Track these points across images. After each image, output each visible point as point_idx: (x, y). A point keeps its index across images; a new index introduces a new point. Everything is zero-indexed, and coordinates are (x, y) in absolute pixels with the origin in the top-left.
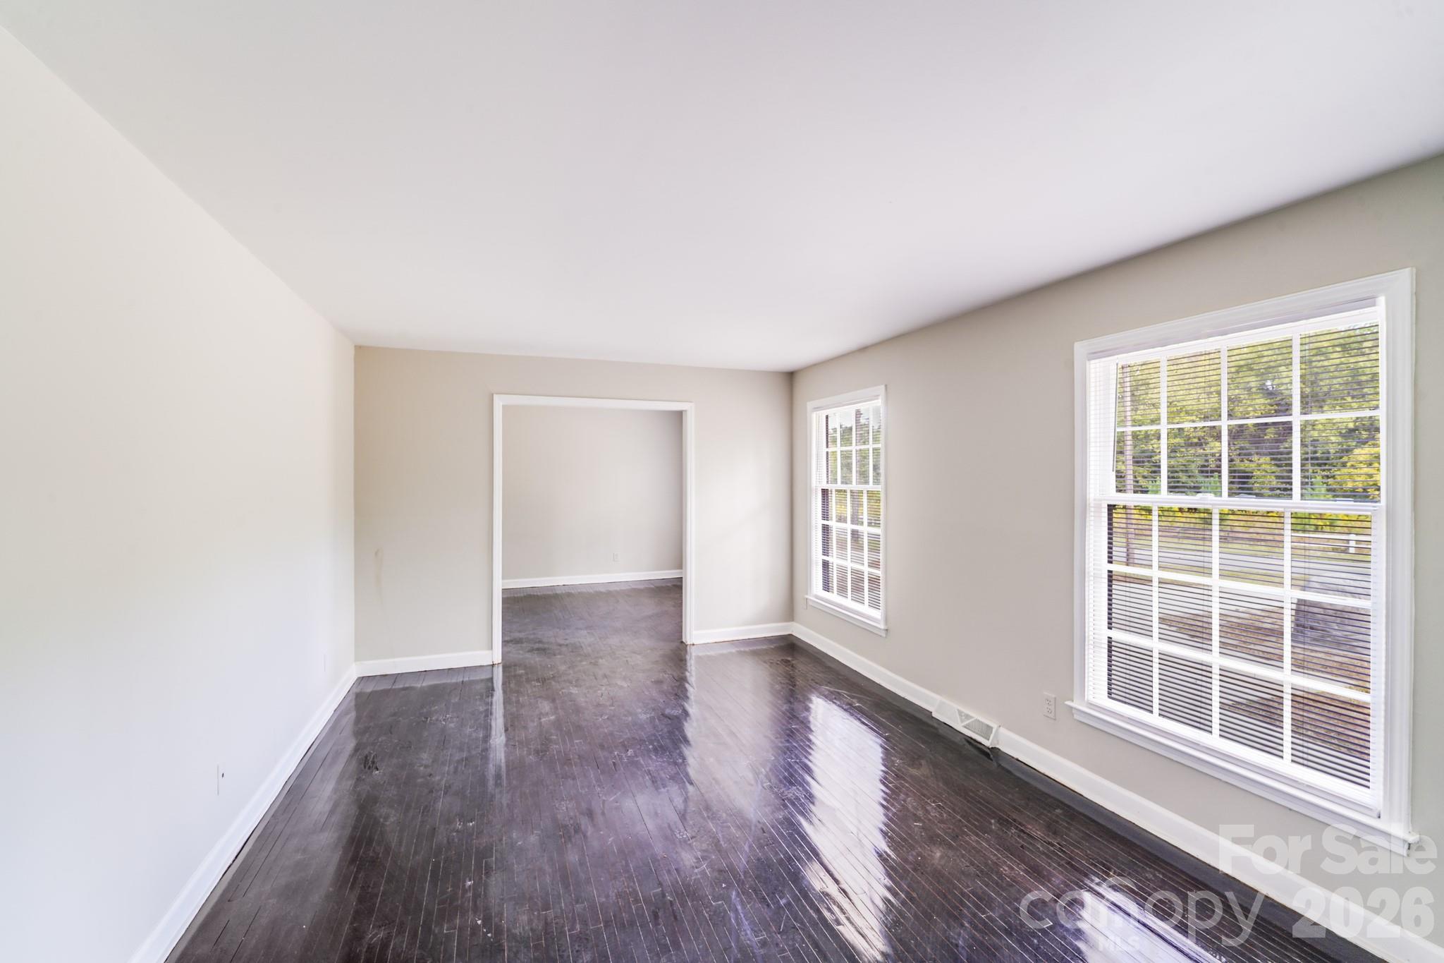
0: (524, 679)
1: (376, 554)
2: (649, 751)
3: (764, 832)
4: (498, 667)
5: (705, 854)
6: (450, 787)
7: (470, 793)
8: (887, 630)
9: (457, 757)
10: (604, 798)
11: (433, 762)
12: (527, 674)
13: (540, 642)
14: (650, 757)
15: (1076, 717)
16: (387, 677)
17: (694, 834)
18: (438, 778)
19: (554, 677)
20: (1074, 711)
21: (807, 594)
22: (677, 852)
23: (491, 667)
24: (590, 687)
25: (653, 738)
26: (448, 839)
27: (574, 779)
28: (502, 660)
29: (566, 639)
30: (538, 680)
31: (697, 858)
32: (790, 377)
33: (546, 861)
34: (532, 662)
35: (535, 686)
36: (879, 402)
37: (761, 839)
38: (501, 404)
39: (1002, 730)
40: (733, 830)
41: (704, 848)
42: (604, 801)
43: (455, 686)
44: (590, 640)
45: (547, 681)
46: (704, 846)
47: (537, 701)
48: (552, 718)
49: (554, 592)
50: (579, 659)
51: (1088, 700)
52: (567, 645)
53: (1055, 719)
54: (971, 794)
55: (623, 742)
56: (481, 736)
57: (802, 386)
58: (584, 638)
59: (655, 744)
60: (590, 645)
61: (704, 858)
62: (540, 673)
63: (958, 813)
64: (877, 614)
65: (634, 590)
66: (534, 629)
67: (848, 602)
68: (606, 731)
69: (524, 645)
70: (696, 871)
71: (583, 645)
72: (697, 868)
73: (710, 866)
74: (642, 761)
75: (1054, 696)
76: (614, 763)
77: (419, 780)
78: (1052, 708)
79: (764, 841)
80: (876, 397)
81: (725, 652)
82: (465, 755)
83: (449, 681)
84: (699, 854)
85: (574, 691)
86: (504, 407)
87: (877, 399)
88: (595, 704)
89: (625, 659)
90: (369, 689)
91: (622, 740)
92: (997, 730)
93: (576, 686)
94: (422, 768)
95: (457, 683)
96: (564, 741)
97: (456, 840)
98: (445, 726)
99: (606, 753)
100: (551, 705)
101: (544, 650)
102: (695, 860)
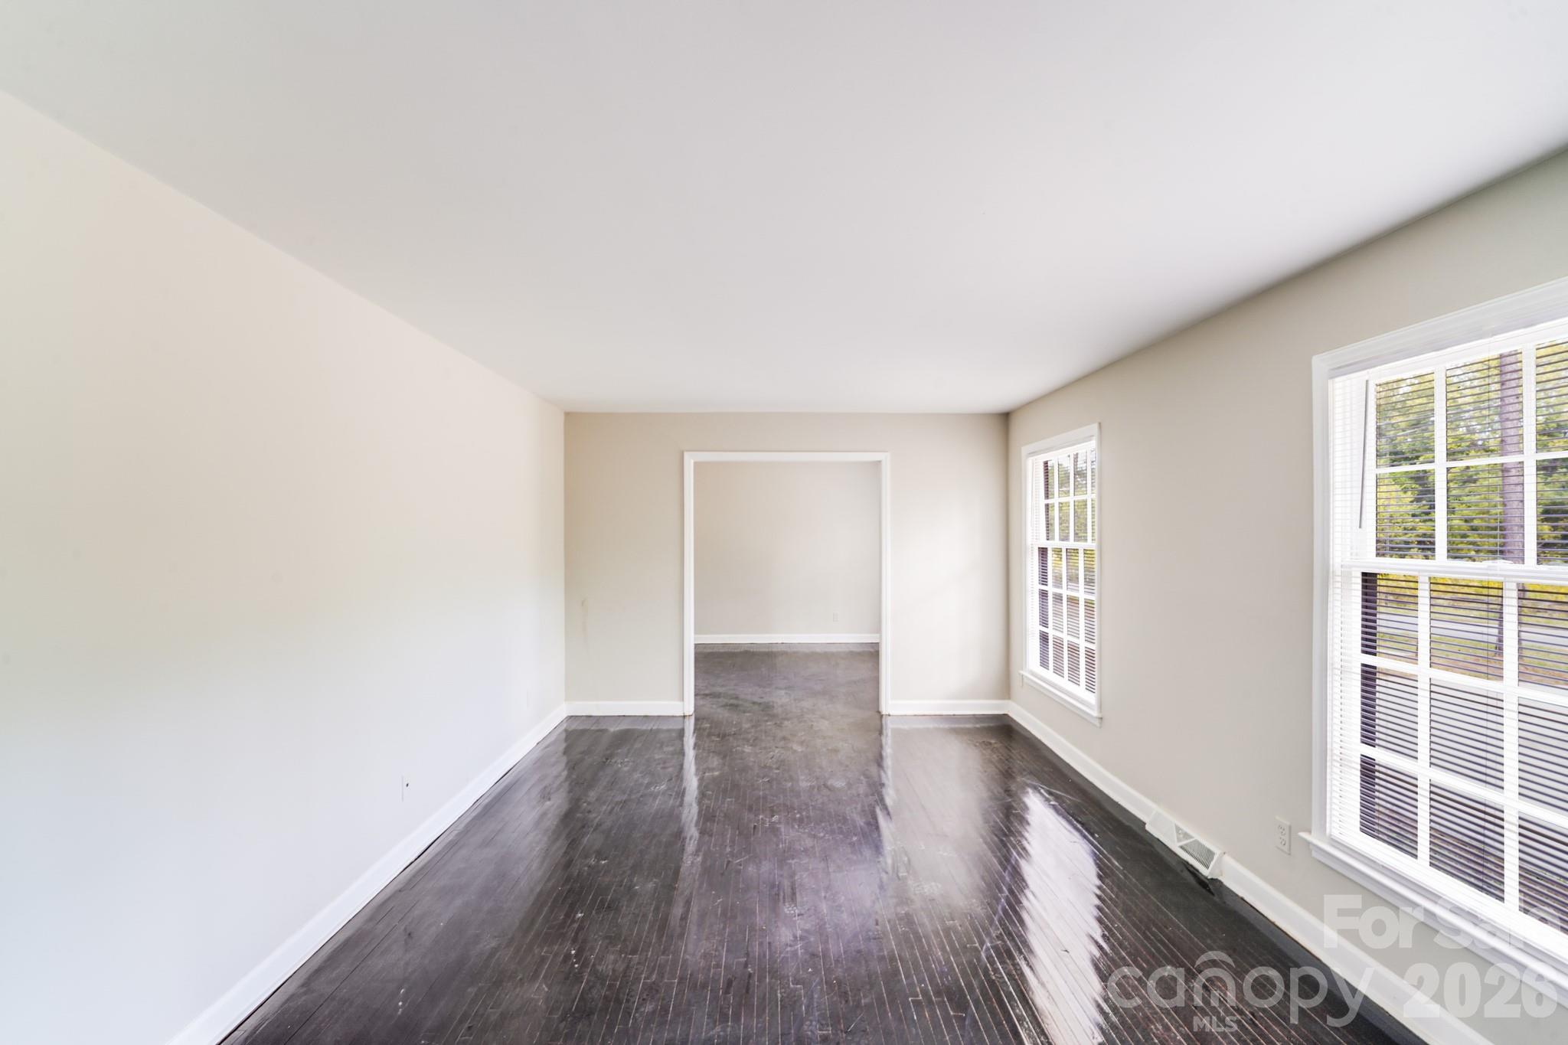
0: (706, 733)
1: (583, 603)
2: (794, 819)
3: (877, 924)
4: (689, 719)
5: (805, 934)
6: (601, 825)
7: (615, 834)
8: (1101, 718)
9: (618, 799)
10: (730, 859)
11: (597, 800)
12: (711, 728)
13: (737, 698)
14: (793, 827)
15: (1314, 854)
16: (591, 718)
17: (803, 912)
18: (594, 815)
19: (734, 734)
20: (1311, 847)
21: (1022, 669)
22: (777, 927)
23: (681, 719)
24: (765, 748)
25: (804, 807)
26: (579, 872)
27: (711, 836)
28: (695, 711)
29: (762, 698)
30: (718, 736)
31: (795, 937)
32: (1005, 418)
33: (652, 909)
34: (721, 716)
35: (713, 741)
36: (1093, 444)
37: (870, 931)
38: (692, 461)
39: (1227, 859)
40: (845, 916)
41: (806, 928)
42: (729, 862)
43: (642, 733)
44: (785, 700)
45: (727, 738)
46: (807, 926)
47: (709, 756)
48: (716, 773)
49: (770, 650)
50: (766, 718)
51: (1331, 835)
52: (760, 704)
53: (1290, 854)
54: (1154, 929)
55: (773, 807)
56: (646, 782)
57: (1018, 427)
58: (780, 698)
59: (804, 813)
60: (782, 706)
61: (802, 938)
62: (723, 729)
63: (1125, 949)
64: (1091, 698)
65: (852, 653)
66: (736, 685)
67: (1064, 682)
68: (761, 793)
69: (720, 700)
70: (789, 949)
71: (775, 705)
72: (791, 946)
73: (805, 948)
74: (783, 830)
75: (1288, 823)
76: (755, 827)
77: (579, 815)
78: (1286, 838)
79: (874, 934)
80: (1089, 438)
81: (921, 726)
82: (625, 797)
83: (639, 727)
84: (799, 933)
85: (748, 749)
86: (696, 464)
87: (1090, 440)
88: (762, 765)
89: (810, 724)
90: (574, 726)
91: (772, 805)
92: (1220, 858)
93: (751, 745)
94: (585, 804)
95: (645, 731)
96: (717, 799)
97: (585, 874)
98: (620, 768)
99: (752, 816)
100: (721, 761)
101: (737, 706)
102: (792, 938)
